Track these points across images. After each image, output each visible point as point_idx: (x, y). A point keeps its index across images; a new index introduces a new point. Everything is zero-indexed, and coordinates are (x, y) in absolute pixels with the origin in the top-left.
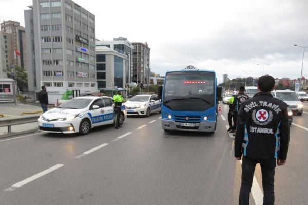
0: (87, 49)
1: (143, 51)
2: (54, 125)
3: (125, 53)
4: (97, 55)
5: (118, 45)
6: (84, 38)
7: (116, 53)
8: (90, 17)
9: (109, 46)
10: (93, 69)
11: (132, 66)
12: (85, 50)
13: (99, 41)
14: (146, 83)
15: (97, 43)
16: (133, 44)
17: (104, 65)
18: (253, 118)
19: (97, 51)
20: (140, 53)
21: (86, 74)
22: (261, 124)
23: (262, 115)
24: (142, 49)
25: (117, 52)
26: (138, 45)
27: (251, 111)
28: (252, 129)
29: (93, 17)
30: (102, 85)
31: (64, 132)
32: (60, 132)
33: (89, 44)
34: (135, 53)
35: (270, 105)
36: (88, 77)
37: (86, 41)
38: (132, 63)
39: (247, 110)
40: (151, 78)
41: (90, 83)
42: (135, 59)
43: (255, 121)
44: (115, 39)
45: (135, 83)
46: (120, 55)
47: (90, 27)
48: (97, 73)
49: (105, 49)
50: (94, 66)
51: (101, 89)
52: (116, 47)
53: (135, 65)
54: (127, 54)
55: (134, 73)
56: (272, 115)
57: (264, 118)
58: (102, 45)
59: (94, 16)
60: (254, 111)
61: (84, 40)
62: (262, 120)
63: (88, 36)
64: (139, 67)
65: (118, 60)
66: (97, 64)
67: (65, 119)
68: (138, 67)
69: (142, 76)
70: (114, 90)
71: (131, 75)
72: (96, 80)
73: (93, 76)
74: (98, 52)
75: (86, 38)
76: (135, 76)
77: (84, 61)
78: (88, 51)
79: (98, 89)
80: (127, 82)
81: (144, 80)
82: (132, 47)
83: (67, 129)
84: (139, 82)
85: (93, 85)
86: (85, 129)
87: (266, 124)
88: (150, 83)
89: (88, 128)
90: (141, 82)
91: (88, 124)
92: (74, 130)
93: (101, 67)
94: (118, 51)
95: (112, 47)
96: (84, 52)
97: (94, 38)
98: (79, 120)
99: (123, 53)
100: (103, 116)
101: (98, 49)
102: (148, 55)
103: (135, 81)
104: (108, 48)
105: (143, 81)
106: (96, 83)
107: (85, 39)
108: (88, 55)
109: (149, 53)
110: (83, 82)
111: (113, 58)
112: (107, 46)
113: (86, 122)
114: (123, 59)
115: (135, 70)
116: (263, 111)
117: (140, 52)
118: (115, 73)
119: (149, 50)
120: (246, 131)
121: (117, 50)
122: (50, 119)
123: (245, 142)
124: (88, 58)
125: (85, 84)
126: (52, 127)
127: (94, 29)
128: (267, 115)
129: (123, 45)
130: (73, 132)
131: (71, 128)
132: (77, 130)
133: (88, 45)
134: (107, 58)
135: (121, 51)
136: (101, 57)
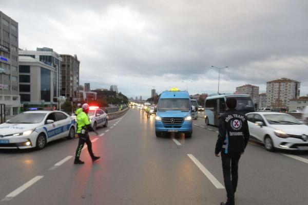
0: (8, 59)
1: (72, 64)
2: (8, 140)
3: (52, 64)
4: (20, 66)
5: (44, 56)
6: (4, 46)
7: (43, 65)
8: (12, 24)
9: (34, 56)
10: (15, 81)
11: (60, 78)
12: (6, 60)
13: (22, 50)
14: (76, 97)
15: (20, 52)
16: (61, 56)
17: (29, 76)
18: (231, 126)
19: (20, 60)
20: (69, 66)
21: (7, 86)
22: (237, 130)
23: (236, 123)
24: (71, 61)
25: (43, 63)
26: (67, 58)
27: (230, 121)
28: (231, 134)
29: (16, 25)
30: (26, 98)
31: (21, 148)
32: (16, 148)
33: (11, 52)
34: (63, 66)
35: (239, 116)
36: (9, 89)
37: (7, 50)
38: (60, 75)
39: (227, 121)
40: (80, 91)
41: (12, 96)
42: (63, 72)
43: (233, 128)
44: (38, 49)
45: (64, 97)
46: (47, 67)
47: (12, 35)
48: (20, 85)
49: (30, 59)
50: (17, 77)
51: (25, 103)
52: (42, 58)
53: (63, 77)
54: (55, 66)
55: (62, 86)
56: (241, 123)
57: (238, 125)
58: (25, 55)
59: (17, 23)
60: (232, 121)
61: (4, 49)
62: (237, 127)
63: (9, 44)
64: (69, 80)
65: (45, 72)
66: (20, 76)
67: (21, 134)
68: (67, 80)
69: (71, 90)
70: (40, 104)
71: (59, 88)
72: (19, 93)
73: (15, 89)
74: (20, 62)
75: (7, 46)
76: (63, 89)
77: (4, 72)
78: (9, 61)
79: (21, 103)
80: (55, 95)
81: (74, 94)
82: (61, 59)
83: (23, 144)
84: (68, 95)
85: (14, 99)
86: (41, 143)
87: (239, 129)
88: (80, 96)
89: (44, 143)
90: (71, 96)
91: (44, 139)
92: (31, 144)
93: (25, 79)
94: (45, 63)
95: (37, 57)
96: (5, 62)
97: (17, 47)
98: (36, 134)
99: (51, 65)
100: (55, 130)
101: (21, 59)
102: (78, 68)
103: (63, 95)
104: (33, 59)
105: (72, 95)
106: (19, 97)
107: (6, 48)
108: (9, 65)
109: (79, 65)
110: (3, 95)
111: (39, 70)
112: (31, 56)
113: (42, 137)
114: (50, 71)
115: (63, 83)
116: (236, 121)
117: (69, 64)
118: (42, 86)
119: (78, 63)
120: (227, 136)
121: (43, 62)
122: (4, 135)
123: (225, 144)
124: (9, 69)
125: (5, 97)
126: (7, 142)
127: (16, 38)
128: (239, 123)
129: (50, 57)
130: (30, 147)
131: (28, 143)
132: (34, 145)
133: (9, 54)
134: (31, 69)
135: (47, 62)
136: (25, 68)
